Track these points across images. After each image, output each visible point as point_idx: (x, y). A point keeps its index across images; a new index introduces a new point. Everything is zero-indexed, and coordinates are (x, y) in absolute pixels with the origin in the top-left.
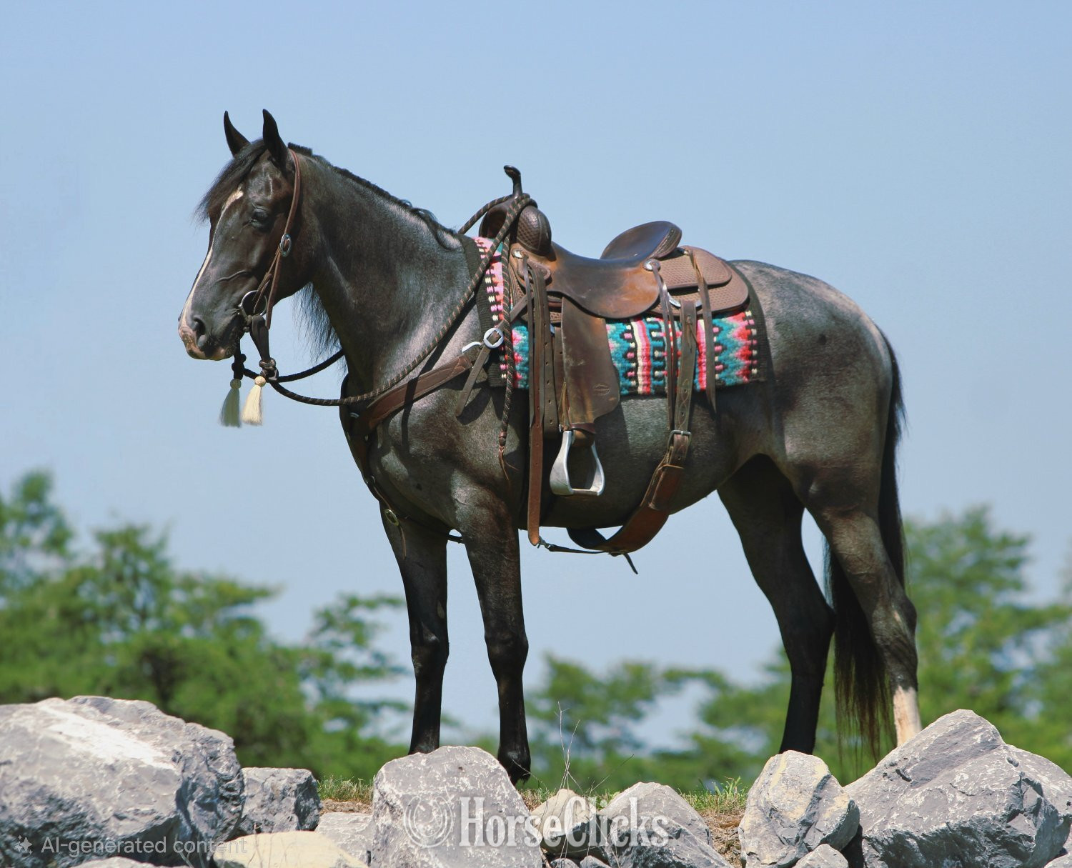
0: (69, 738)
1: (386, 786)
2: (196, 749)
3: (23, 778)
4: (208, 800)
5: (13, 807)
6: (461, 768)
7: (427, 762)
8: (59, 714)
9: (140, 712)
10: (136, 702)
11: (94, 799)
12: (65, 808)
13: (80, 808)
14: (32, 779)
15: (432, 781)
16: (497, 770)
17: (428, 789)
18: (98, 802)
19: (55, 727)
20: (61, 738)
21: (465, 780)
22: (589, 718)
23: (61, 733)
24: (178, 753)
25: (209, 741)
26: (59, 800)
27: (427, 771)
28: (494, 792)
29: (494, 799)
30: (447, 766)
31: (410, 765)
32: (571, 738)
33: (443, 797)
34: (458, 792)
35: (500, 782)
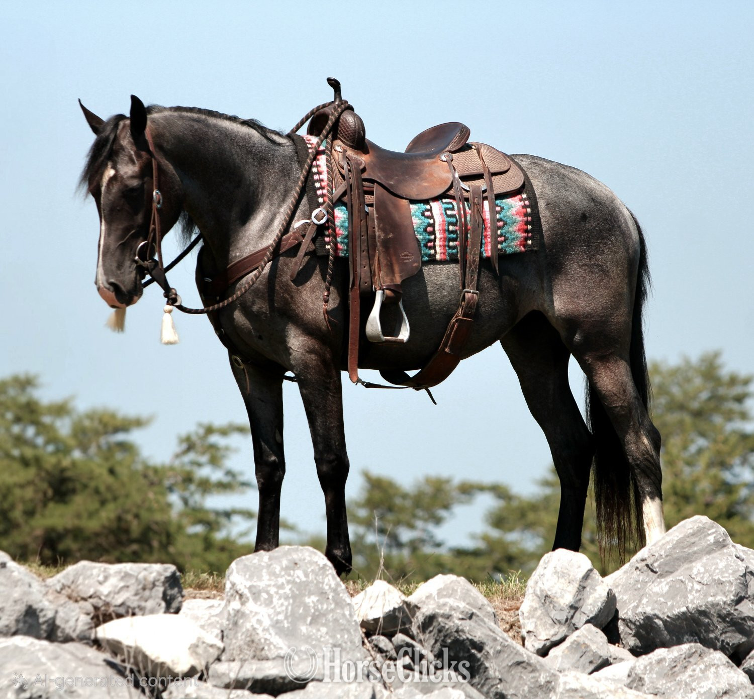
1: (236, 579)
6: (296, 564)
7: (269, 559)
15: (273, 574)
16: (325, 565)
17: (269, 581)
21: (299, 574)
22: (398, 523)
27: (269, 566)
28: (323, 583)
29: (323, 589)
30: (285, 563)
31: (256, 561)
32: (385, 539)
33: (281, 587)
34: (294, 582)
35: (327, 576)
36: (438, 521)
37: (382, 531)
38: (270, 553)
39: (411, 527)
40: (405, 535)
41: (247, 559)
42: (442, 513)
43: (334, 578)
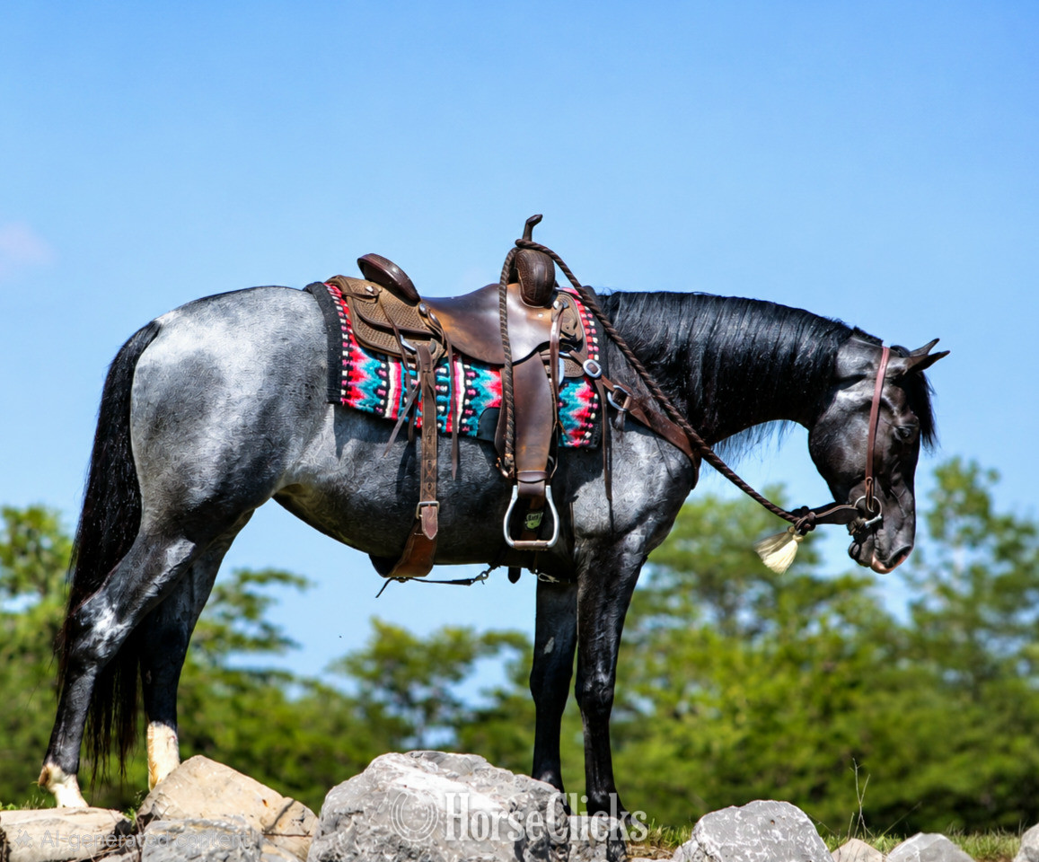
0: (414, 790)
1: (704, 837)
2: (530, 800)
3: (374, 828)
4: (540, 849)
5: (366, 854)
6: (773, 821)
7: (741, 815)
8: (401, 768)
9: (473, 764)
10: (468, 756)
11: (441, 848)
12: (413, 856)
13: (428, 856)
14: (384, 828)
15: (748, 834)
16: (806, 823)
17: (743, 841)
18: (444, 850)
19: (400, 781)
20: (407, 791)
21: (777, 832)
23: (405, 786)
24: (514, 804)
25: (539, 793)
26: (409, 849)
27: (742, 823)
28: (803, 844)
29: (803, 850)
30: (760, 819)
31: (726, 818)
32: (394, 696)
33: (758, 848)
34: (771, 843)
35: (809, 835)
36: (457, 678)
37: (393, 688)
38: (742, 808)
39: (426, 683)
40: (420, 693)
41: (717, 815)
42: (461, 668)
43: (817, 840)
